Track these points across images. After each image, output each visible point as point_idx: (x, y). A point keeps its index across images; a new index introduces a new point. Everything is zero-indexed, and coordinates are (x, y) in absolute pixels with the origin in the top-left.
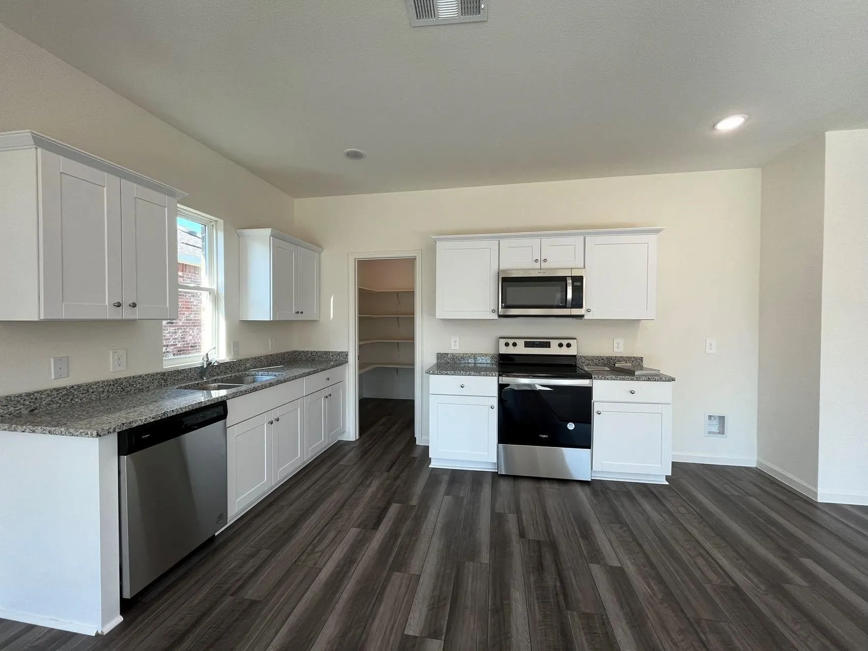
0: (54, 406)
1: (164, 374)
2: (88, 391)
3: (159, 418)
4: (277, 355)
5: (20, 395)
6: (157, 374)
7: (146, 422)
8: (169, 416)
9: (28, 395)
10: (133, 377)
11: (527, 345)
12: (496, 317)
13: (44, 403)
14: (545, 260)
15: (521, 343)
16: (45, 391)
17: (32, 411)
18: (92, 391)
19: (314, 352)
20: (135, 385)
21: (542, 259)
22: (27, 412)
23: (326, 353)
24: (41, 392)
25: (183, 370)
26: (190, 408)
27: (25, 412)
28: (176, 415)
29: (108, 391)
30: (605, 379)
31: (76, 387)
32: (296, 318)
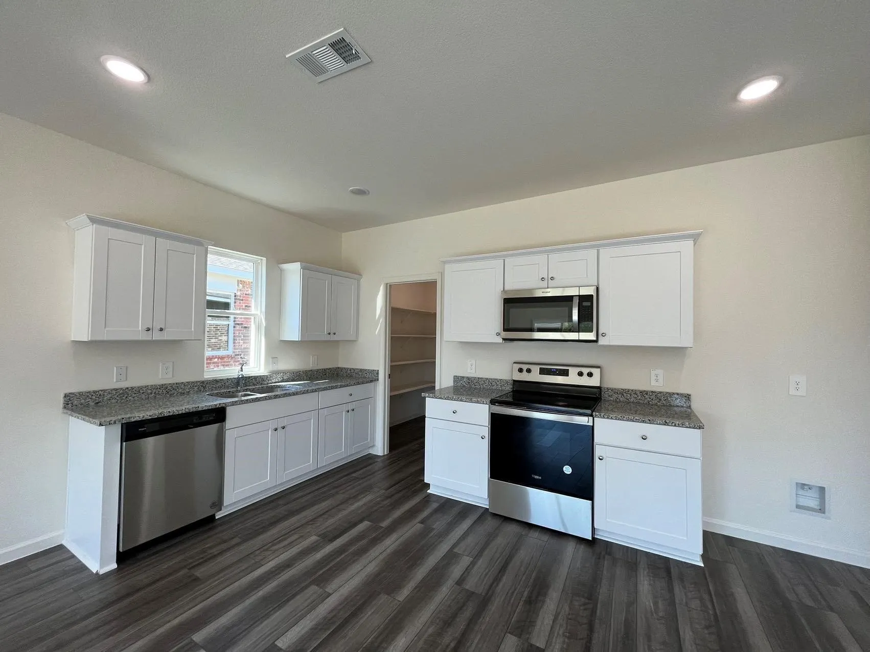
0: (113, 401)
1: (203, 382)
2: (139, 392)
4: (318, 371)
5: (89, 392)
6: (197, 382)
7: (144, 419)
8: (165, 415)
9: (95, 392)
10: (177, 383)
11: (543, 372)
12: (501, 341)
13: (105, 398)
14: (552, 278)
15: (536, 369)
16: (107, 390)
17: (98, 403)
18: (142, 392)
19: (353, 369)
20: (177, 390)
21: (550, 277)
22: (93, 404)
23: (361, 370)
24: (104, 391)
25: (221, 380)
26: (187, 410)
27: (92, 404)
28: (172, 415)
29: (155, 393)
30: (608, 418)
31: (130, 389)
32: (328, 338)
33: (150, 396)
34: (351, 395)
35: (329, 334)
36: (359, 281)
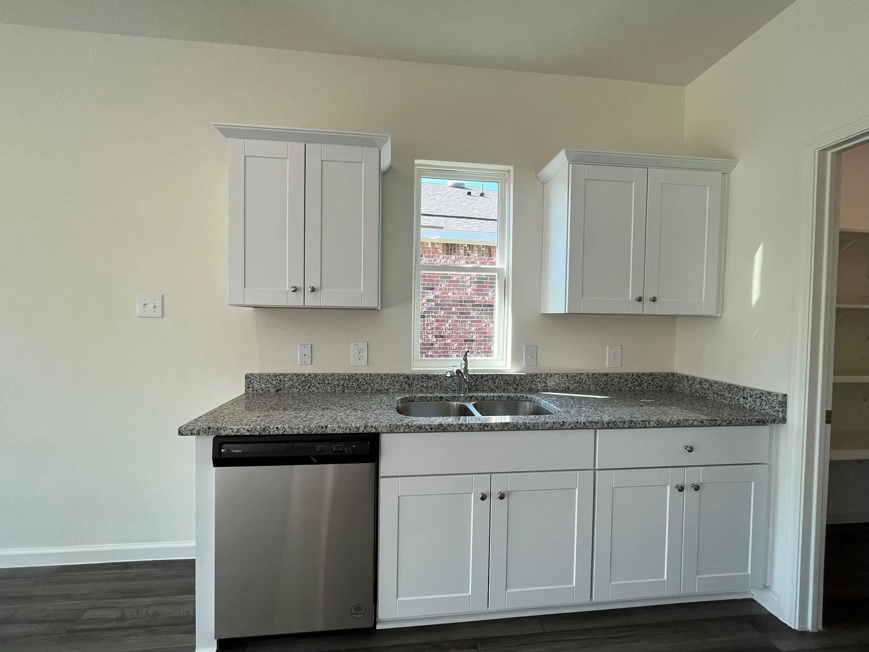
0: (295, 390)
1: (408, 377)
2: (324, 382)
3: (257, 433)
4: (621, 376)
5: (269, 375)
6: (399, 375)
7: (238, 434)
8: (272, 433)
9: (275, 375)
13: (287, 385)
16: (288, 374)
17: (278, 391)
18: (327, 382)
19: (707, 381)
20: (372, 385)
22: (274, 391)
23: (730, 387)
24: (285, 375)
25: (435, 376)
26: (306, 430)
27: (273, 391)
28: (282, 435)
29: (343, 386)
31: (313, 376)
32: (637, 309)
33: (337, 389)
34: (691, 450)
35: (640, 299)
36: (725, 173)
